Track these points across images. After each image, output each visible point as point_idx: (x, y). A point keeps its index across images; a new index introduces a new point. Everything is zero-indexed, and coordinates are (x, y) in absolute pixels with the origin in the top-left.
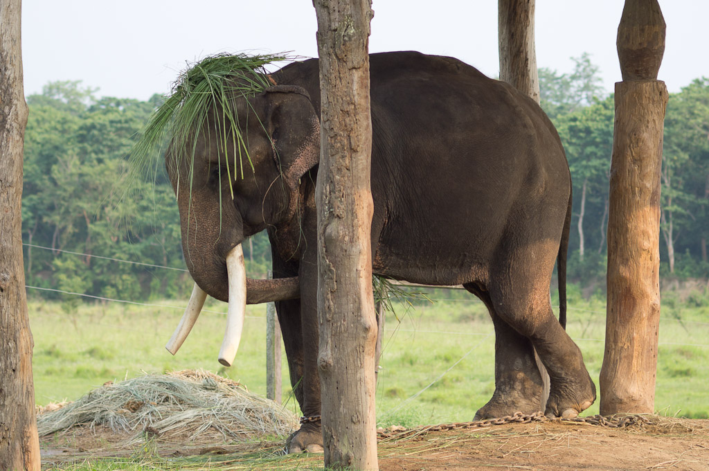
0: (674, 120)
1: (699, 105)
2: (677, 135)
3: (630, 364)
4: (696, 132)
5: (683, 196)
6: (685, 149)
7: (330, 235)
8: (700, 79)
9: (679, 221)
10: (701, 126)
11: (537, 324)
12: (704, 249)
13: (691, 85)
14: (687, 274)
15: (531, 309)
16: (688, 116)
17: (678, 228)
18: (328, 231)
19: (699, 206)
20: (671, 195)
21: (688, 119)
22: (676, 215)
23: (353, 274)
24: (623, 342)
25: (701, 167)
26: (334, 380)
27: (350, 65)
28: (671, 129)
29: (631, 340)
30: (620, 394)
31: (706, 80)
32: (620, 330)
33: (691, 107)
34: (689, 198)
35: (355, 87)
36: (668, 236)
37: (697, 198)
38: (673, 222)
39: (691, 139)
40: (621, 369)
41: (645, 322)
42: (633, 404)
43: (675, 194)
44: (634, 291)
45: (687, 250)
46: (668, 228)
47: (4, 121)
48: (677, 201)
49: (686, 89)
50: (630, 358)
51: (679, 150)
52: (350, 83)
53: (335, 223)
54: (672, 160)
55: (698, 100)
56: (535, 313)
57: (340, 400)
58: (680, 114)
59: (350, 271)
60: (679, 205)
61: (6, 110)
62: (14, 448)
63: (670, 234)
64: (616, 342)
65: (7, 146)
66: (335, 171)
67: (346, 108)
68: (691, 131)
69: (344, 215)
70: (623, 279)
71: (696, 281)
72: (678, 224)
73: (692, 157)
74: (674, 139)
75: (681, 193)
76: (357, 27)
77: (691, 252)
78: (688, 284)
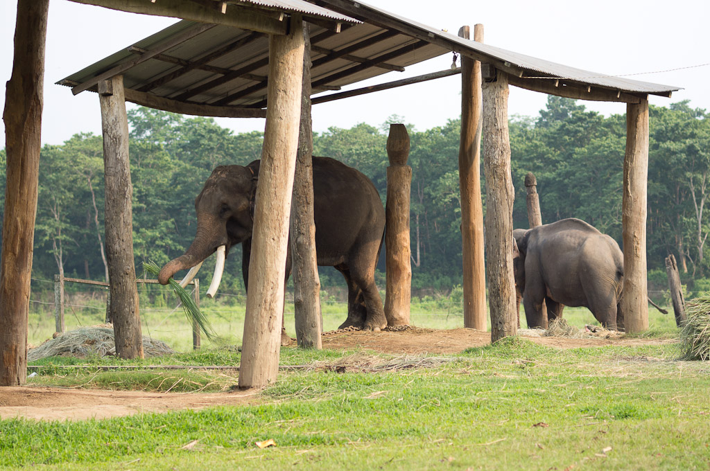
0: (61, 167)
1: (81, 155)
2: (63, 179)
3: (399, 302)
4: (79, 176)
5: (70, 227)
6: (70, 190)
7: (300, 242)
8: (79, 134)
9: (68, 248)
10: (83, 171)
11: (369, 284)
12: (87, 269)
13: (72, 139)
14: (76, 289)
15: (368, 276)
16: (72, 164)
17: (67, 253)
18: (299, 240)
19: (83, 235)
20: (60, 227)
21: (72, 166)
22: (65, 242)
23: (311, 260)
24: (395, 291)
25: (83, 204)
26: (303, 308)
27: (306, 165)
28: (59, 174)
29: (399, 290)
30: (395, 316)
31: (84, 134)
32: (394, 286)
33: (74, 157)
34: (74, 229)
35: (308, 174)
36: (59, 259)
37: (80, 229)
38: (63, 248)
39: (75, 181)
40: (395, 304)
41: (406, 281)
42: (401, 321)
43: (63, 226)
44: (400, 266)
45: (75, 270)
46: (59, 254)
47: (125, 194)
48: (65, 231)
49: (69, 142)
50: (399, 298)
51: (66, 191)
52: (306, 173)
53: (301, 237)
54: (60, 199)
55: (79, 151)
56: (369, 278)
57: (306, 317)
58: (66, 162)
59: (309, 258)
60: (67, 235)
61: (126, 189)
62: (134, 349)
63: (61, 258)
64: (392, 291)
65: (126, 206)
66: (300, 213)
67: (304, 184)
68: (75, 176)
69: (305, 233)
70: (395, 261)
71: (83, 294)
72: (66, 250)
73: (76, 197)
74: (61, 182)
75: (68, 225)
76: (308, 148)
77: (77, 272)
78: (76, 297)
